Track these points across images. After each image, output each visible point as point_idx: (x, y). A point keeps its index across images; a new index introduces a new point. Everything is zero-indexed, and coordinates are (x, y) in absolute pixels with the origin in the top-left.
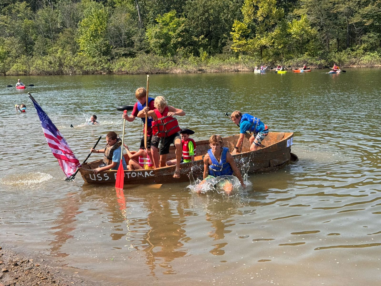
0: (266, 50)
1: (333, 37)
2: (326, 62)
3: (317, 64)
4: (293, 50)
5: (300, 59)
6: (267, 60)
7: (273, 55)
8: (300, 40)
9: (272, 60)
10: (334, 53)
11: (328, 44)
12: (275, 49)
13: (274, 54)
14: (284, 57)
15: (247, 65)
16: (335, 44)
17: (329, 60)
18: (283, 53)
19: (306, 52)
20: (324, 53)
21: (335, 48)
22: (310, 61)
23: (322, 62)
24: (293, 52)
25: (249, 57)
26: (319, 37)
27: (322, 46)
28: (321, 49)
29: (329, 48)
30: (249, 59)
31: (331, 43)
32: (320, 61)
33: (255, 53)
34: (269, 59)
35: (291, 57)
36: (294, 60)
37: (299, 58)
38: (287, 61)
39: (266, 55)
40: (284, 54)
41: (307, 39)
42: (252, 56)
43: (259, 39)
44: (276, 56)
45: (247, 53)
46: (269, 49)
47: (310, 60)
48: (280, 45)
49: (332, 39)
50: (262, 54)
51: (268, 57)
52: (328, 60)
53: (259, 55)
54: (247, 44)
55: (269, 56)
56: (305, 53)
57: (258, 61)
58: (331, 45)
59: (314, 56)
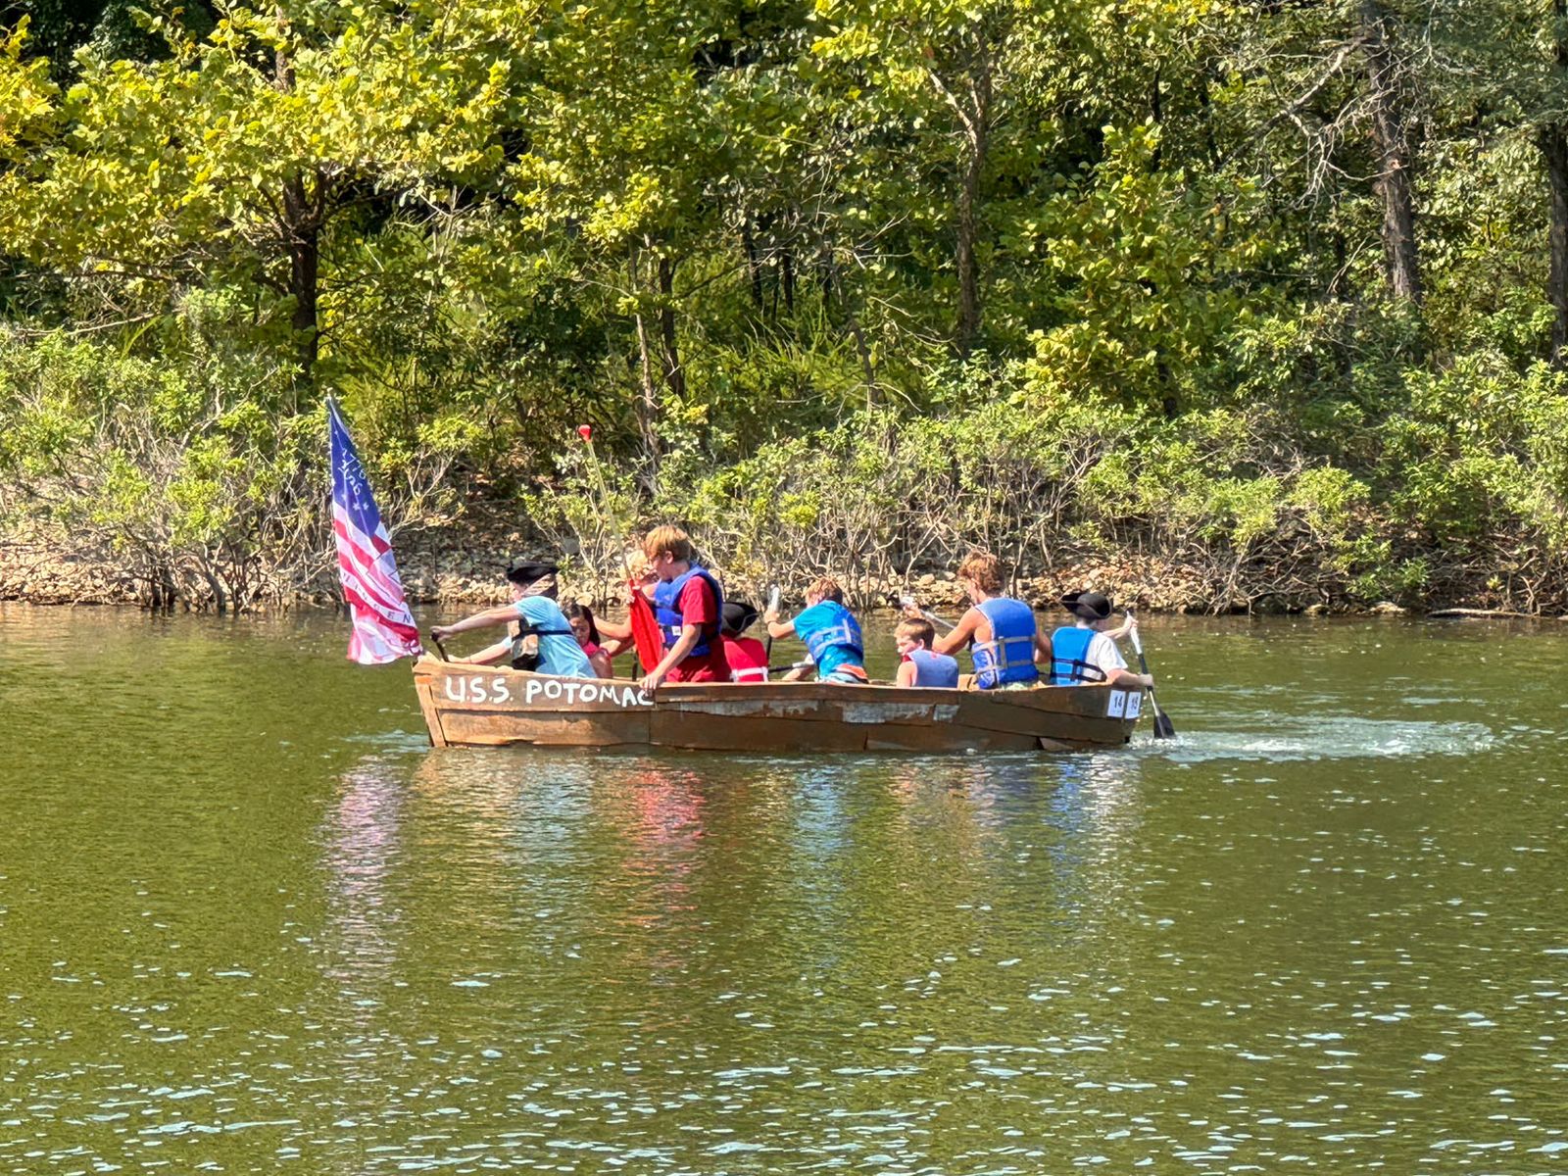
0: (387, 250)
1: (1482, 108)
2: (1375, 502)
3: (1220, 542)
4: (828, 276)
5: (942, 427)
6: (402, 422)
7: (498, 353)
8: (942, 121)
9: (474, 430)
10: (1499, 360)
11: (1409, 217)
12: (530, 244)
13: (517, 335)
14: (678, 385)
15: (46, 489)
16: (1521, 219)
17: (1424, 487)
18: (666, 325)
19: (1051, 319)
20: (1342, 357)
21: (1521, 279)
22: (1117, 480)
23: (1301, 498)
24: (841, 317)
25: (83, 353)
26: (1257, 91)
27: (1314, 241)
28: (1301, 291)
29: (1418, 282)
30: (90, 391)
31: (1444, 196)
32: (1269, 481)
33: (192, 302)
34: (428, 411)
35: (802, 386)
36: (845, 453)
37: (930, 410)
38: (728, 457)
39: (390, 344)
40: (688, 342)
41: (1067, 105)
42: (146, 349)
43: (267, 67)
44: (540, 368)
45: (57, 291)
46: (440, 247)
47: (1108, 469)
48: (616, 185)
49: (1461, 131)
50: (307, 312)
51: (413, 373)
52: (1398, 479)
53: (269, 335)
54: (61, 131)
55: (435, 361)
56: (1026, 351)
57: (237, 436)
58: (1455, 230)
59: (1172, 406)
